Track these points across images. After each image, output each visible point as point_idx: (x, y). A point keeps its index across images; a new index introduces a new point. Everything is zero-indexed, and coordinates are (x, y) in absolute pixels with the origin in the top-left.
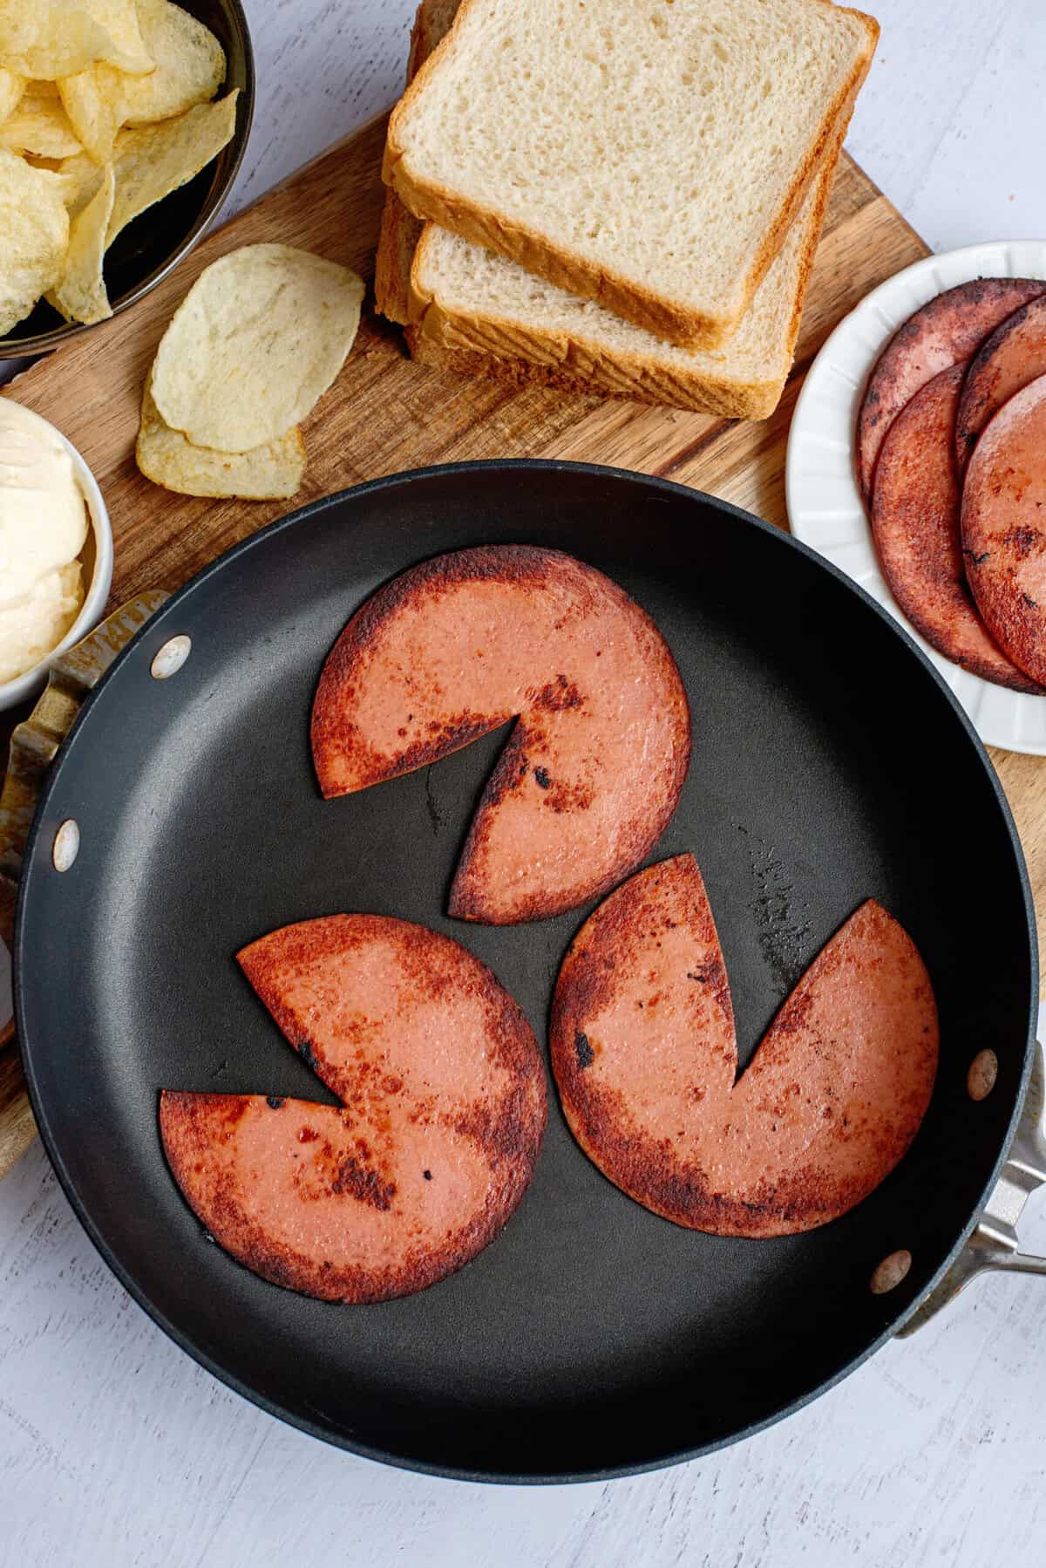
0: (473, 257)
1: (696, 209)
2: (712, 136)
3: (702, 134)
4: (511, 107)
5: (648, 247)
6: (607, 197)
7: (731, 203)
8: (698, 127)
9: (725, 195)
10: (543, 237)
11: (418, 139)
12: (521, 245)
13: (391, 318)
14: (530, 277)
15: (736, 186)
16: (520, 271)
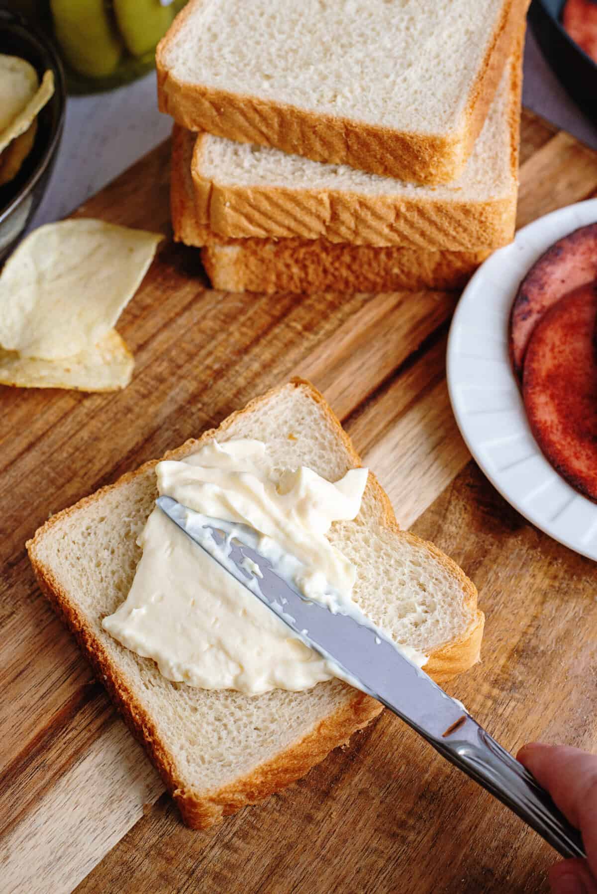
0: (241, 152)
1: (412, 74)
2: (415, 29)
3: (407, 29)
4: (252, 33)
5: (380, 103)
6: (338, 77)
7: (441, 67)
8: (403, 26)
9: (435, 62)
10: (292, 106)
11: (181, 61)
12: (276, 122)
13: (188, 242)
14: (288, 158)
15: (442, 56)
16: (280, 155)
